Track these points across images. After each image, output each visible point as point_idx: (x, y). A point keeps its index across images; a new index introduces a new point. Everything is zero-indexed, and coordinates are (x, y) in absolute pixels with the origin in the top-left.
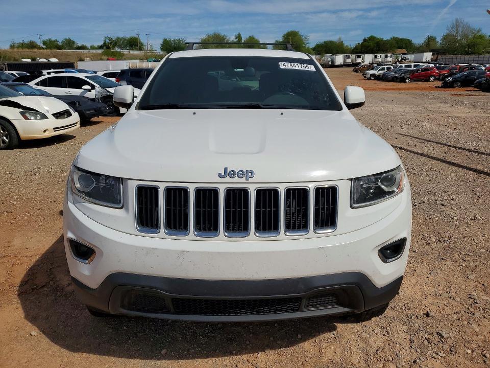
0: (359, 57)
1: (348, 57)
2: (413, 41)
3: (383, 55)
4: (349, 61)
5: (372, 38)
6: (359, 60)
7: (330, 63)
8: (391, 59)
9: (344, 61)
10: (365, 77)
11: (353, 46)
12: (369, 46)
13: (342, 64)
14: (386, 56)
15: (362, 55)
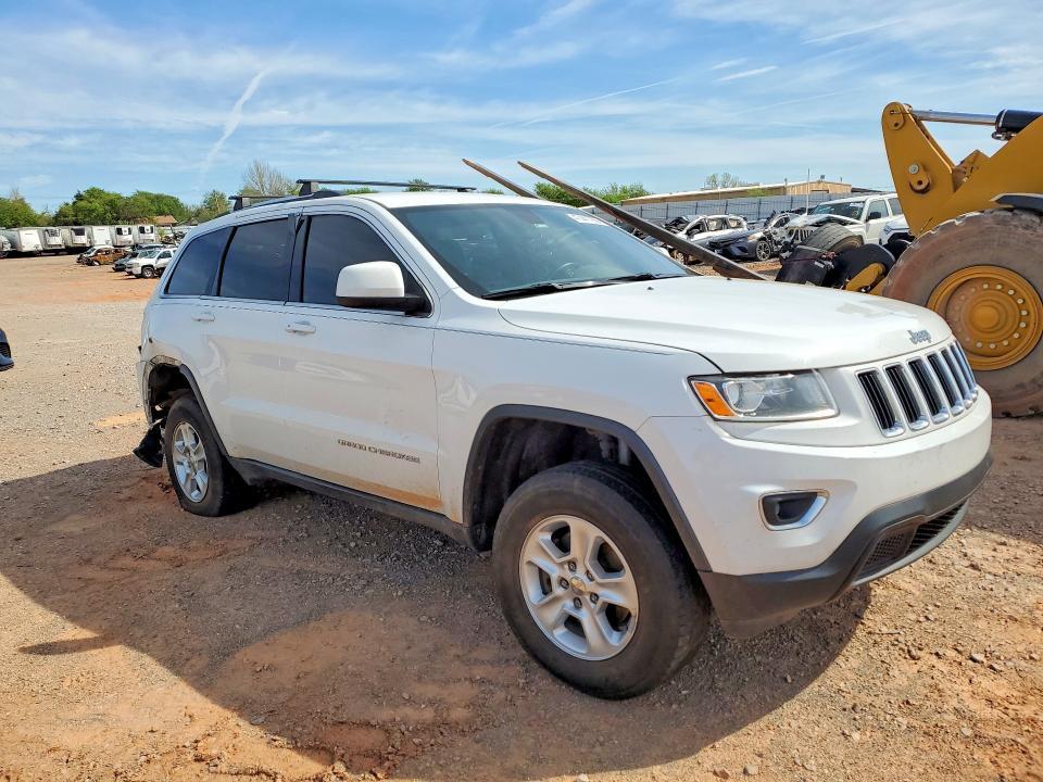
0: (80, 233)
1: (54, 234)
2: (182, 200)
3: (135, 229)
4: (56, 241)
5: (94, 193)
6: (82, 240)
7: (8, 248)
8: (152, 236)
9: (45, 241)
10: (131, 273)
11: (53, 211)
12: (93, 211)
13: (40, 248)
14: (142, 230)
15: (87, 229)
